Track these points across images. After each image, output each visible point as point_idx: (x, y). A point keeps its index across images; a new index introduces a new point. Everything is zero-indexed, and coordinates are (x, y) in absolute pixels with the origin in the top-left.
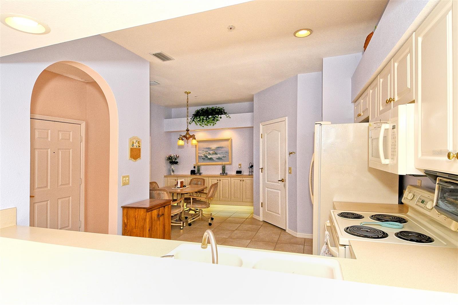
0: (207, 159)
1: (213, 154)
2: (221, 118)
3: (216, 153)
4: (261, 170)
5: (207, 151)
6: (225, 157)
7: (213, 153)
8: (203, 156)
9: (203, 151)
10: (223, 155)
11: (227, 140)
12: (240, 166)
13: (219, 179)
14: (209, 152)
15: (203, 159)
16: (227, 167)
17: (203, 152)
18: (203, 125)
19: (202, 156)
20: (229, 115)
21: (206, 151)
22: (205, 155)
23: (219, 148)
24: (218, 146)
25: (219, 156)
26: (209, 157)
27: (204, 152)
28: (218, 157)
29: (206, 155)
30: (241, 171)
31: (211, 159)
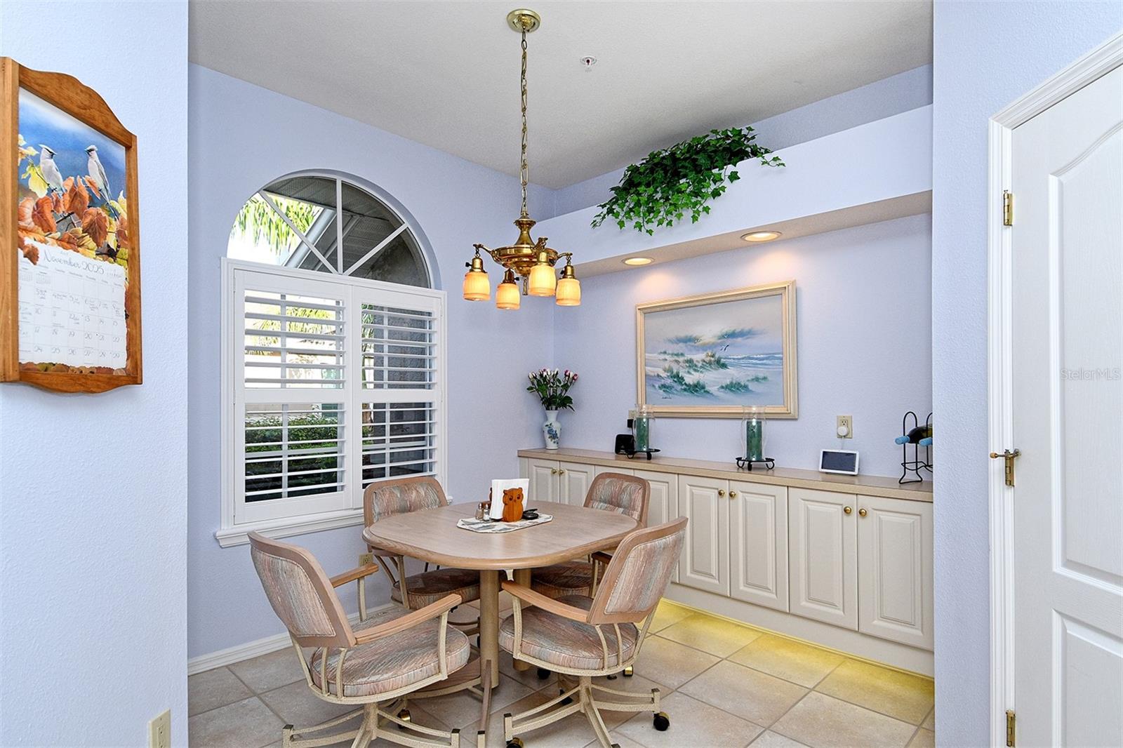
0: (679, 387)
2: (734, 176)
3: (718, 362)
4: (999, 464)
5: (681, 352)
6: (765, 378)
7: (707, 359)
8: (663, 374)
9: (665, 353)
10: (752, 372)
11: (775, 293)
12: (842, 430)
13: (726, 487)
14: (688, 357)
15: (663, 386)
16: (770, 430)
17: (663, 356)
19: (658, 376)
20: (775, 154)
21: (677, 355)
22: (670, 370)
23: (732, 335)
24: (726, 327)
25: (731, 374)
26: (690, 379)
27: (667, 357)
28: (728, 382)
29: (675, 371)
30: (854, 455)
31: (697, 388)
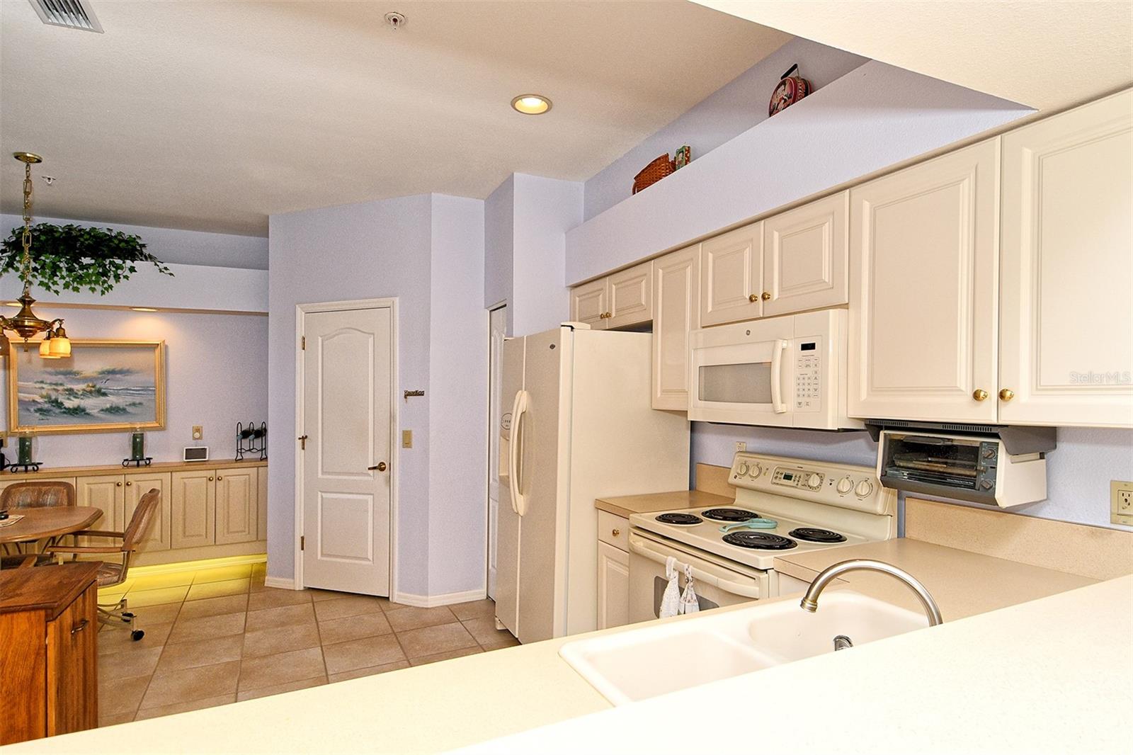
0: (58, 411)
1: (87, 393)
2: (132, 269)
3: (99, 391)
5: (60, 382)
6: (140, 404)
7: (89, 389)
8: (41, 400)
9: (42, 382)
10: (130, 400)
11: (152, 347)
12: (197, 435)
13: (121, 479)
14: (69, 386)
15: (40, 410)
16: (151, 439)
17: (38, 385)
18: (54, 288)
19: (34, 401)
21: (56, 384)
22: (49, 397)
23: (113, 372)
24: (107, 367)
25: (112, 400)
26: (69, 404)
27: (44, 386)
28: (108, 406)
29: (53, 398)
30: (205, 449)
31: (77, 412)
